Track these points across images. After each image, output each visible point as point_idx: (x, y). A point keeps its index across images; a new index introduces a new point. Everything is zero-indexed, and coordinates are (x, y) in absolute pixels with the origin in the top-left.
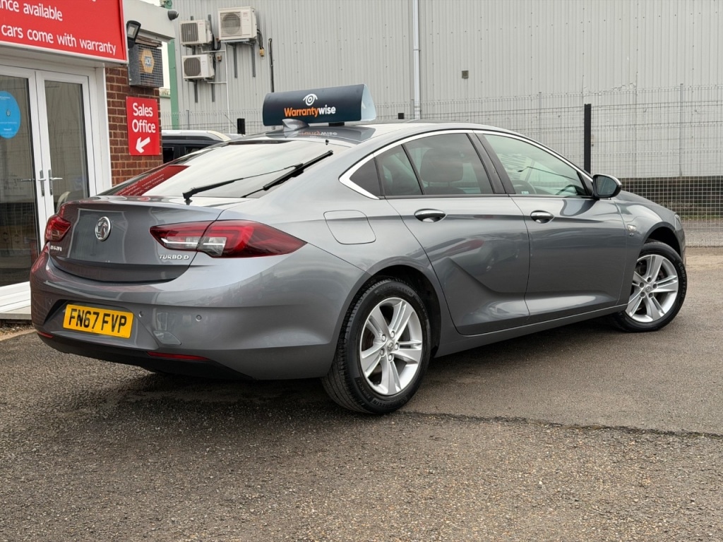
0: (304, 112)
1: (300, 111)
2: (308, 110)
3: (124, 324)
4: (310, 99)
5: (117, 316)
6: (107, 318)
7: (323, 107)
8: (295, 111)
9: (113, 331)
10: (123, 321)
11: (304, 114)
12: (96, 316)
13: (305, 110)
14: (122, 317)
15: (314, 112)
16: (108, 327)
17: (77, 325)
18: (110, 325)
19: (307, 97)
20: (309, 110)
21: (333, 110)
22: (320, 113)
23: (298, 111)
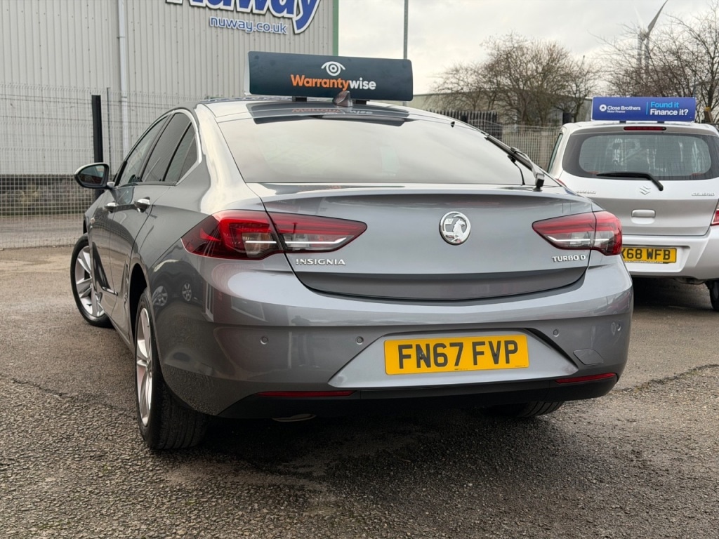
0: (325, 83)
1: (319, 81)
2: (332, 81)
3: (515, 351)
4: (334, 68)
5: (499, 343)
6: (479, 348)
7: (357, 79)
8: (310, 80)
9: (496, 361)
10: (511, 347)
11: (324, 86)
12: (458, 348)
13: (328, 81)
14: (507, 343)
15: (342, 84)
16: (486, 359)
17: (419, 366)
18: (487, 357)
19: (327, 64)
20: (335, 81)
21: (372, 86)
22: (352, 87)
23: (315, 80)
